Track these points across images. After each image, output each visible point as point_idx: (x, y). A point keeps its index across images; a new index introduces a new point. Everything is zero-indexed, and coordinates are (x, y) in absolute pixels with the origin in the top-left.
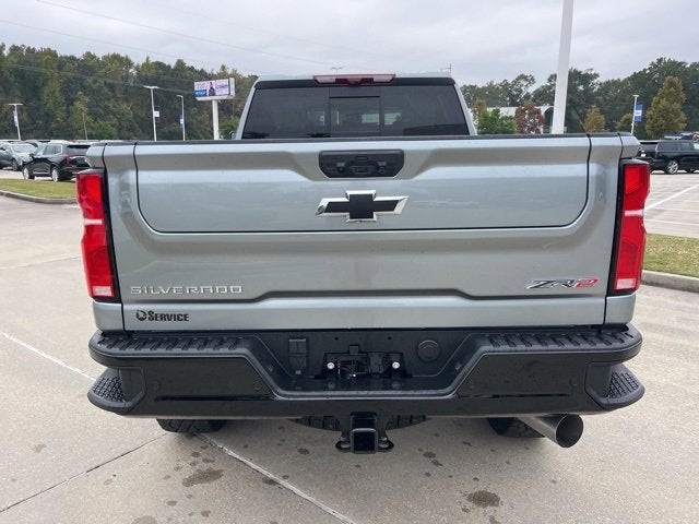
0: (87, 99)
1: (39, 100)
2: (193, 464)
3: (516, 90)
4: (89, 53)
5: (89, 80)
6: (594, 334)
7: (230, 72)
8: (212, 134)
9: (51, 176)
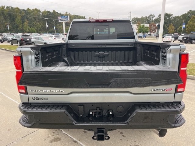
0: (28, 22)
1: (15, 22)
2: (53, 136)
3: (149, 19)
4: (28, 8)
5: (28, 16)
6: (171, 105)
7: (68, 14)
8: (63, 32)
9: (17, 44)
